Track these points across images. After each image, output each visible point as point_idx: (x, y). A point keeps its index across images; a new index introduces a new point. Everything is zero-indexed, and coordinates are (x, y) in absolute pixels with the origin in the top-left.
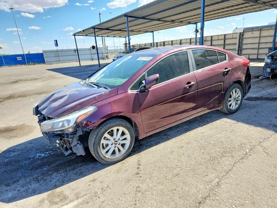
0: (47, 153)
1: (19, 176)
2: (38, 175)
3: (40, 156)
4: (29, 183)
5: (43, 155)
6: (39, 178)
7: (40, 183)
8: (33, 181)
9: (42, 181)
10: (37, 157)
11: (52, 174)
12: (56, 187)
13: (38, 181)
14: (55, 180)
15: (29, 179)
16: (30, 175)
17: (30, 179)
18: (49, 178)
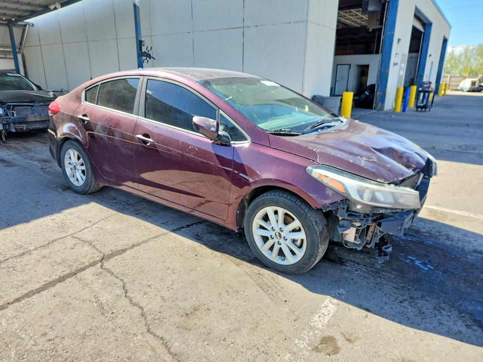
0: (408, 261)
1: (471, 255)
2: (445, 241)
3: (425, 264)
4: (460, 240)
5: (417, 263)
6: (445, 237)
7: (446, 233)
8: (454, 239)
9: (443, 233)
10: (429, 266)
11: (427, 232)
12: (432, 222)
13: (448, 236)
14: (429, 226)
15: (458, 245)
16: (456, 247)
17: (457, 243)
18: (433, 231)
